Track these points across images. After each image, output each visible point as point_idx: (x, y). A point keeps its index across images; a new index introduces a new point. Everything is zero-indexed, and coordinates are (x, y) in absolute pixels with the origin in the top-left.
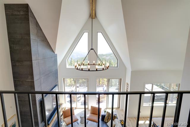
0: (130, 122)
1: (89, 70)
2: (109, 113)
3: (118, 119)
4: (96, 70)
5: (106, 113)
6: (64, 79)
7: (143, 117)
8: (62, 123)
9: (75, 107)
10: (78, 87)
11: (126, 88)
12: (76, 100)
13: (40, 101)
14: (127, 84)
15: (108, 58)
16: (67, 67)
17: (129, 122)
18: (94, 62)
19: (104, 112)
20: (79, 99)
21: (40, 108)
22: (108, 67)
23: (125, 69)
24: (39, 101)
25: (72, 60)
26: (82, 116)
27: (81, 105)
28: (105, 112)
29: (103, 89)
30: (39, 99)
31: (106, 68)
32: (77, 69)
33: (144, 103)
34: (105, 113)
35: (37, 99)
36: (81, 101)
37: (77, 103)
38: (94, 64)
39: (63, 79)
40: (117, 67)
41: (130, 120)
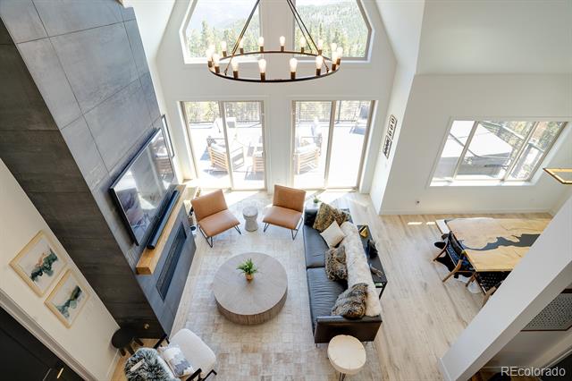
0: (384, 228)
1: (263, 80)
2: (328, 206)
3: (352, 222)
4: (290, 78)
5: (319, 204)
6: (182, 103)
7: (423, 216)
8: (194, 232)
9: (229, 186)
10: (232, 125)
11: (386, 134)
12: (230, 165)
13: (106, 190)
14: (394, 120)
15: (329, 20)
16: (186, 62)
17: (381, 228)
18: (282, 41)
19: (313, 203)
20: (237, 162)
21: (111, 210)
22: (338, 63)
23: (394, 63)
24: (102, 190)
25: (208, 30)
26: (249, 215)
27: (246, 178)
28: (316, 202)
29: (311, 132)
30: (101, 185)
31: (330, 68)
32: (217, 73)
33: (434, 179)
34: (315, 206)
35: (91, 189)
36: (244, 168)
37: (234, 174)
38: (282, 48)
39: (178, 103)
40: (365, 58)
41: (384, 222)
